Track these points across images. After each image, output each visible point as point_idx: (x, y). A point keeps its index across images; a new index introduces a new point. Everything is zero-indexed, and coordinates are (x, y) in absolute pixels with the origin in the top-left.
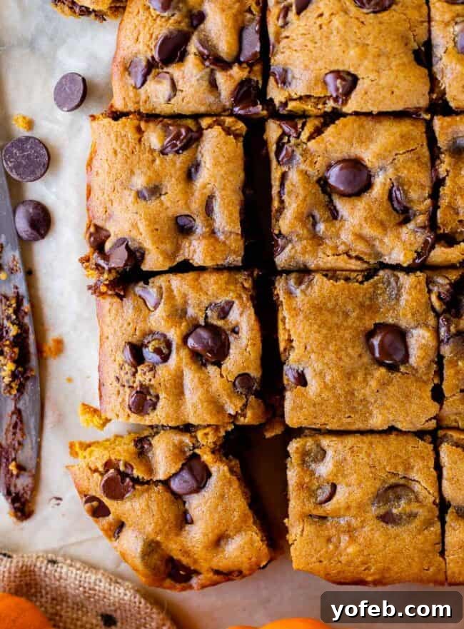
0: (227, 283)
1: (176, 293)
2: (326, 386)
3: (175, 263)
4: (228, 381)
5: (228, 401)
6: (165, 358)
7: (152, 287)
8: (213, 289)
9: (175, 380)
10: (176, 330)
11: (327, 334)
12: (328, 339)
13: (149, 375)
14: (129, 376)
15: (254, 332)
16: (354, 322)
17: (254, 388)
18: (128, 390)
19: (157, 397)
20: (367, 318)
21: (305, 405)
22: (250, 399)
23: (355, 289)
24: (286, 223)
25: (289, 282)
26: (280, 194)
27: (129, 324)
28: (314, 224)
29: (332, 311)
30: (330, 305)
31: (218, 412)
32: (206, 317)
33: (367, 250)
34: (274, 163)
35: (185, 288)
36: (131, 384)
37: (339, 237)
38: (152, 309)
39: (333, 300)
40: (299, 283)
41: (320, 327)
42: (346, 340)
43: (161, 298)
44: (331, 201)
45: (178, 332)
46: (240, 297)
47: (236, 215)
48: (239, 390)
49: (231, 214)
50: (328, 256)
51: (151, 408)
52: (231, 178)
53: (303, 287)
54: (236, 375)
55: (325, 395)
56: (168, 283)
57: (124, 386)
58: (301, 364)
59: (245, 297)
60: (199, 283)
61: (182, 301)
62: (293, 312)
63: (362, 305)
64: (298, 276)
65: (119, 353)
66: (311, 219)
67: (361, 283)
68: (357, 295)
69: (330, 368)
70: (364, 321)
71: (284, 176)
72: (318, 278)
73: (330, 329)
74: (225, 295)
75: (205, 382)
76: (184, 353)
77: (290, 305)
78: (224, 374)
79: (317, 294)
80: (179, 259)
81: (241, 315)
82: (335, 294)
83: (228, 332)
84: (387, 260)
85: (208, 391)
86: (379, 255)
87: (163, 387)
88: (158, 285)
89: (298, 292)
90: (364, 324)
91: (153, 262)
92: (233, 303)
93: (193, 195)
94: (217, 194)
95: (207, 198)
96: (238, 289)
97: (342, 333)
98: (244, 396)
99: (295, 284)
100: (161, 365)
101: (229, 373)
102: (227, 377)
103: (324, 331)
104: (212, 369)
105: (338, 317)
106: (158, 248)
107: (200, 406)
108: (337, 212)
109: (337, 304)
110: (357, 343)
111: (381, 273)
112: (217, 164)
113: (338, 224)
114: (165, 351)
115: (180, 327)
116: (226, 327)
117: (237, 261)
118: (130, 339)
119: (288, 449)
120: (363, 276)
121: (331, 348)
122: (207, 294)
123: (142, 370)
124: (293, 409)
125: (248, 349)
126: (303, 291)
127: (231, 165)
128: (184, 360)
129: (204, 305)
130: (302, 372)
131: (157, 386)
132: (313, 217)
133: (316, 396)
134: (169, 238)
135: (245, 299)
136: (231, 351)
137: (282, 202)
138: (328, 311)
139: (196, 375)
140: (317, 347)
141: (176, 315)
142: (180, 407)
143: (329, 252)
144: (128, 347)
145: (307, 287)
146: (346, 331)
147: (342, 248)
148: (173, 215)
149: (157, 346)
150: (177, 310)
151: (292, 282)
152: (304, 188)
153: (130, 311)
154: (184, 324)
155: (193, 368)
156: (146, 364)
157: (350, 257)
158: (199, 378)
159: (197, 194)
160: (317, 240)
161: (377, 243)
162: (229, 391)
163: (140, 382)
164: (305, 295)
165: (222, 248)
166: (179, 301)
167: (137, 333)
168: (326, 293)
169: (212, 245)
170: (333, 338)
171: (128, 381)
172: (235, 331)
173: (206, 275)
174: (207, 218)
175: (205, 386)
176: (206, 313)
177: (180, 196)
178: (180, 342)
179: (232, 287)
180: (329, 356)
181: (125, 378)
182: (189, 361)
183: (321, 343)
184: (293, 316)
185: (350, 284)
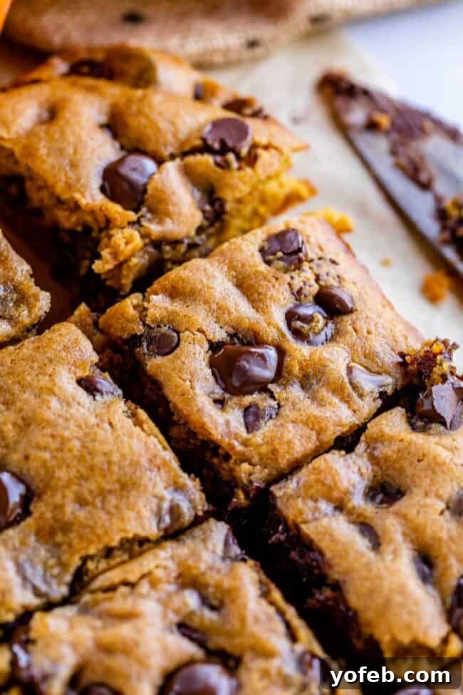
0: (274, 451)
1: (336, 400)
2: (51, 392)
3: (363, 438)
4: (187, 329)
5: (170, 308)
6: (290, 316)
7: (372, 392)
8: (289, 432)
9: (260, 294)
10: (303, 355)
11: (93, 458)
12: (87, 452)
13: (297, 283)
14: (323, 272)
15: (196, 409)
16: (64, 497)
17: (145, 344)
18: (311, 255)
19: (268, 263)
20: (49, 515)
21: (64, 354)
22: (141, 327)
23: (91, 542)
24: (248, 577)
25: (189, 505)
26: (281, 613)
27: (369, 333)
28: (205, 601)
29: (103, 494)
30: (112, 501)
31: (173, 287)
32: (272, 397)
33: (107, 606)
34: (318, 650)
35: (327, 413)
36: (312, 264)
37: (159, 601)
38: (353, 364)
39: (113, 510)
40: (174, 511)
41: (109, 463)
42: (60, 467)
43: (351, 383)
44: (201, 644)
45: (297, 354)
46: (245, 443)
47: (324, 544)
48: (164, 329)
49: (333, 540)
50: (157, 567)
51: (266, 248)
52: (367, 584)
53: (166, 505)
54: (182, 342)
55: (44, 381)
56: (355, 407)
57: (320, 259)
58: (102, 404)
59: (239, 448)
60: (312, 429)
61: (319, 396)
62: (158, 462)
63: (66, 528)
64: (182, 520)
65: (355, 294)
66: (215, 603)
67: (85, 559)
68: (81, 537)
69: (60, 416)
70: (50, 508)
71: (293, 637)
72: (152, 530)
73: (92, 468)
74: (267, 434)
75: (219, 312)
76: (271, 334)
77: (170, 470)
78: (199, 335)
79: (140, 504)
80: (361, 447)
81: (227, 423)
82: (115, 520)
83: (227, 396)
84: (69, 611)
85: (206, 302)
86: (85, 610)
87: (270, 277)
88: (367, 399)
89: (168, 495)
90: (47, 505)
91: (394, 423)
92: (248, 432)
93: (405, 534)
94: (372, 555)
95: (381, 541)
96: (254, 454)
97: (73, 473)
98: (153, 326)
99: (178, 506)
100: (291, 305)
101: (194, 339)
102: (194, 334)
103: (99, 460)
104: (220, 334)
105: (91, 492)
106: (401, 441)
107: (204, 280)
108: (184, 635)
109: (103, 508)
110: (42, 472)
111: (64, 590)
112: (402, 590)
113: (174, 618)
114: (299, 324)
115: (300, 363)
116: (235, 399)
117: (280, 489)
118: (354, 316)
119: (48, 294)
120: (87, 570)
121: (77, 444)
122: (293, 422)
123: (310, 286)
124: (76, 342)
125: (188, 383)
126: (161, 499)
127: (380, 601)
128: (264, 324)
129: (287, 408)
130: (94, 396)
131: (280, 274)
132: (213, 608)
133: (55, 373)
134: (396, 461)
135: (236, 444)
136: (209, 371)
137: (272, 603)
138: (110, 492)
139: (235, 314)
140: (95, 434)
141: (315, 375)
142: (229, 268)
143: (159, 573)
144: (350, 305)
145: (159, 508)
146: (67, 478)
147: (144, 587)
148: (411, 492)
149: (313, 324)
150: (319, 381)
151: (185, 507)
152: (253, 636)
153: (379, 349)
154: (296, 370)
155: (247, 321)
156: (311, 298)
157: (126, 583)
158: (229, 313)
159: (399, 538)
160: (188, 580)
161: (98, 623)
162: (178, 318)
163: (303, 271)
164: (155, 496)
165: (312, 491)
166: (325, 393)
167: (350, 328)
168: (130, 514)
169: (330, 488)
170: (81, 459)
171: (319, 266)
172: (220, 403)
173: (311, 445)
174: (361, 519)
175: (214, 306)
176: (275, 400)
177: (420, 519)
178: (286, 346)
179: (264, 450)
180: (70, 431)
181: (325, 268)
182: (257, 327)
183: (94, 440)
184: (155, 456)
185: (101, 546)
